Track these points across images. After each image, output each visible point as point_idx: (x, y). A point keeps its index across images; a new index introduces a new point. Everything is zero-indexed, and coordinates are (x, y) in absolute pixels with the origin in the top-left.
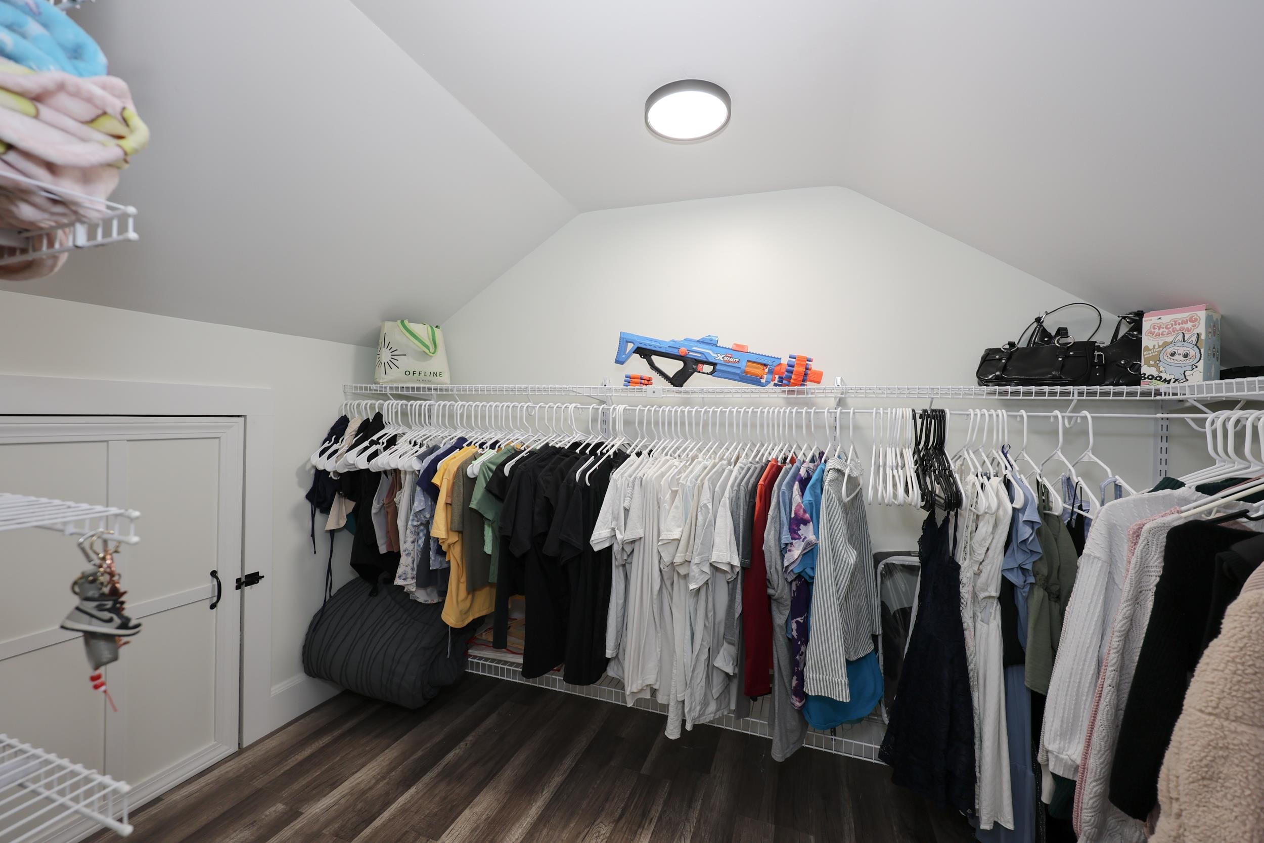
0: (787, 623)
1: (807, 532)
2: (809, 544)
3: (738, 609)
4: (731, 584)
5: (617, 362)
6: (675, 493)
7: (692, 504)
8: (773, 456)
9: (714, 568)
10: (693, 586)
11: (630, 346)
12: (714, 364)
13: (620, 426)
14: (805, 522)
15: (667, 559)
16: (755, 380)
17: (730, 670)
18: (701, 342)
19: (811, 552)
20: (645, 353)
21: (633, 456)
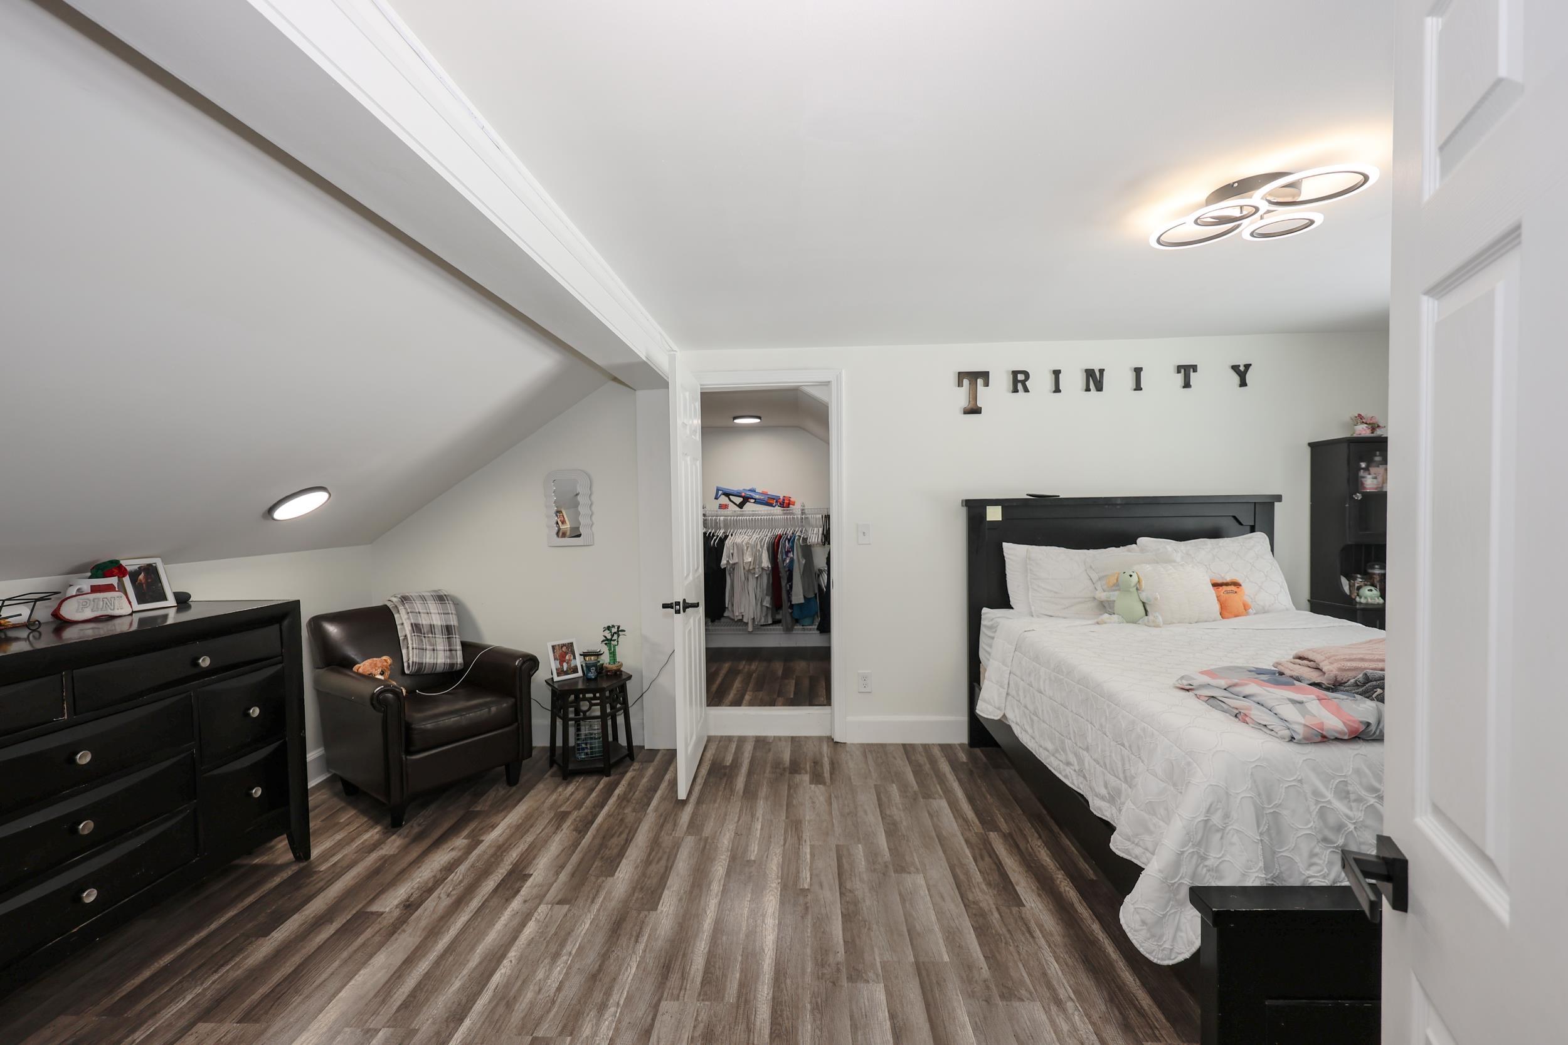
0: (786, 585)
1: (791, 555)
2: (791, 558)
3: (771, 582)
4: (768, 575)
5: (715, 498)
6: (747, 548)
7: (754, 550)
8: (779, 533)
9: (763, 569)
10: (756, 576)
11: (720, 492)
12: (755, 499)
13: (722, 525)
14: (790, 552)
15: (747, 568)
16: (771, 505)
17: (768, 605)
18: (750, 490)
19: (792, 560)
20: (727, 495)
21: (730, 536)
